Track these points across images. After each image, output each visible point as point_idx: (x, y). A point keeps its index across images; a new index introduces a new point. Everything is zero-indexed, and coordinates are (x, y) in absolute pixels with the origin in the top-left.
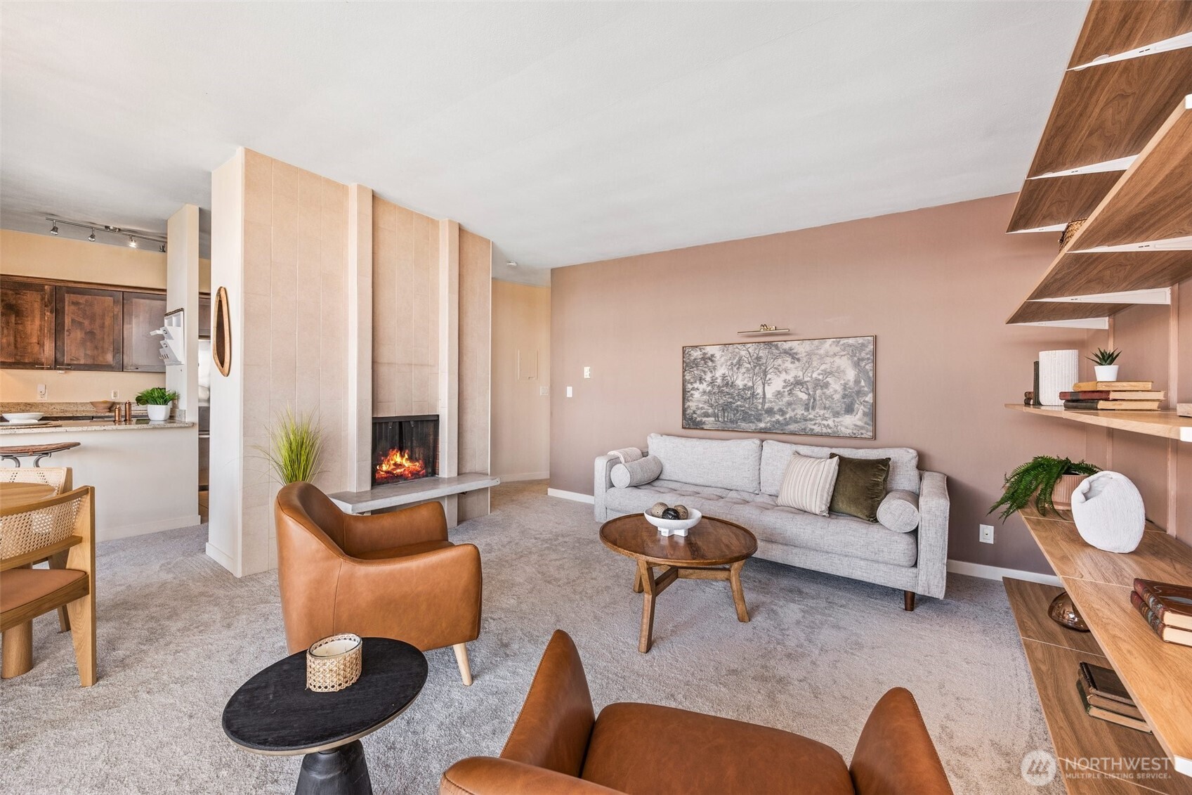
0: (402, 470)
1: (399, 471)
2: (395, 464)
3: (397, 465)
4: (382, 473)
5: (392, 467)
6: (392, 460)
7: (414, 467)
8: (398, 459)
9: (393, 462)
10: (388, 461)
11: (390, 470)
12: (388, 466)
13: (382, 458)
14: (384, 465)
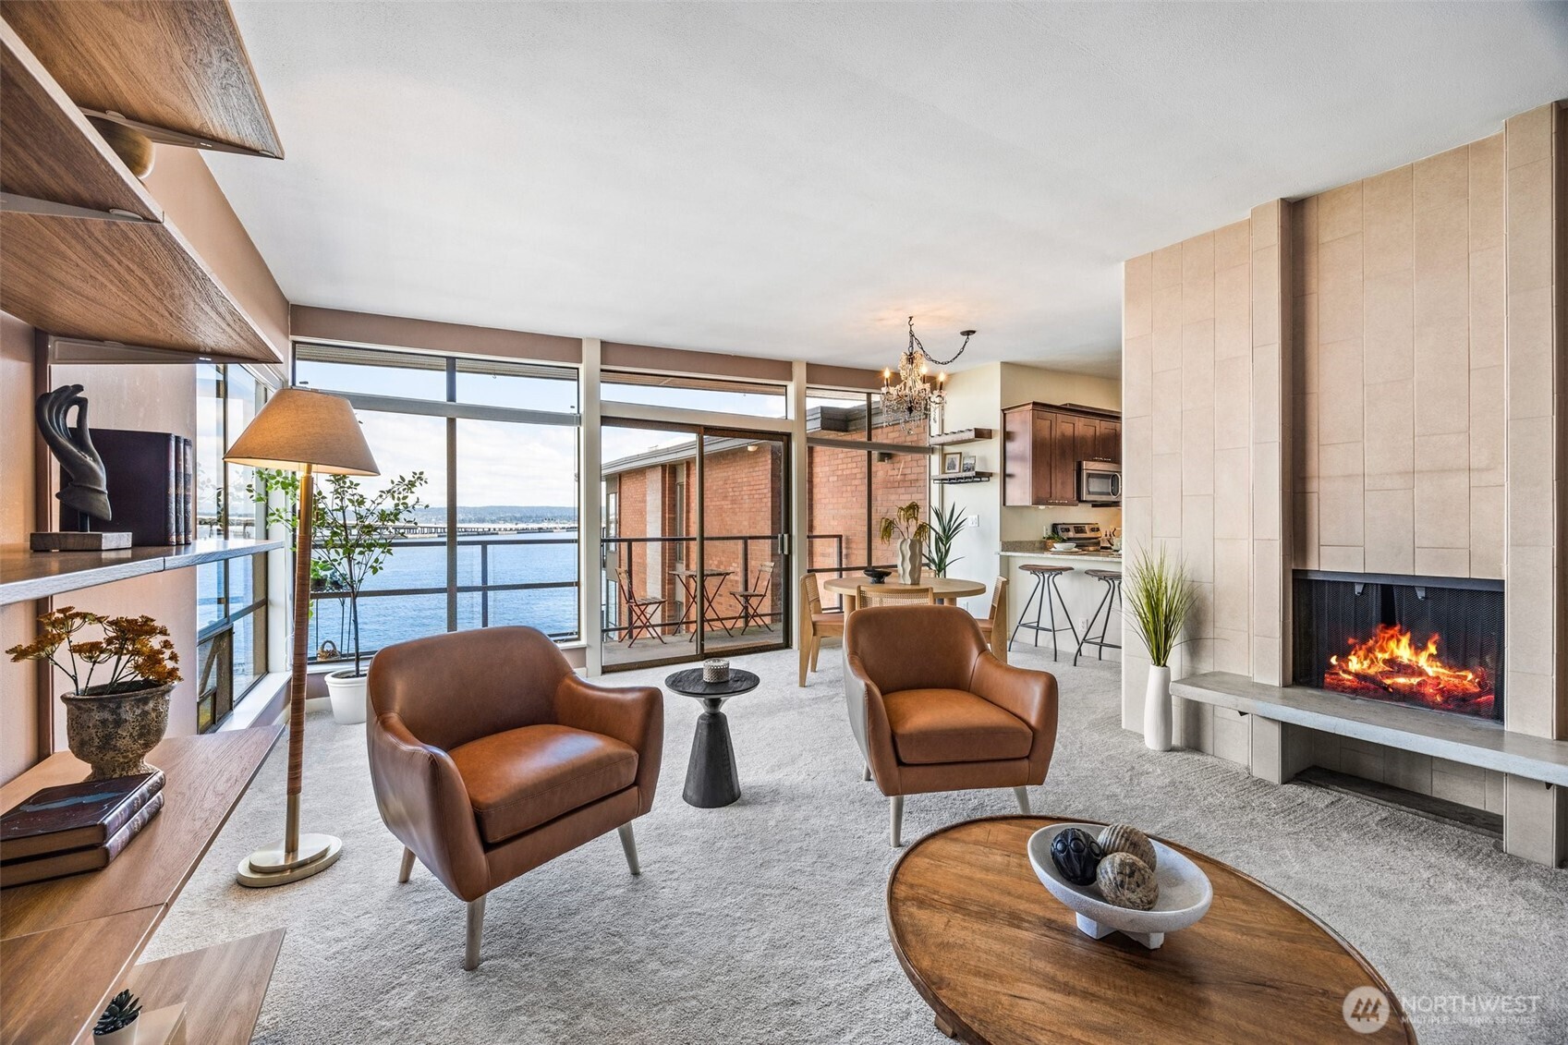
0: (1415, 681)
1: (1401, 680)
2: (1391, 662)
3: (1395, 666)
4: (1346, 676)
5: (1381, 667)
6: (1383, 650)
7: (1456, 681)
8: (1403, 651)
9: (1386, 656)
10: (1370, 650)
11: (1372, 671)
12: (1366, 663)
13: (1351, 641)
14: (1353, 658)
